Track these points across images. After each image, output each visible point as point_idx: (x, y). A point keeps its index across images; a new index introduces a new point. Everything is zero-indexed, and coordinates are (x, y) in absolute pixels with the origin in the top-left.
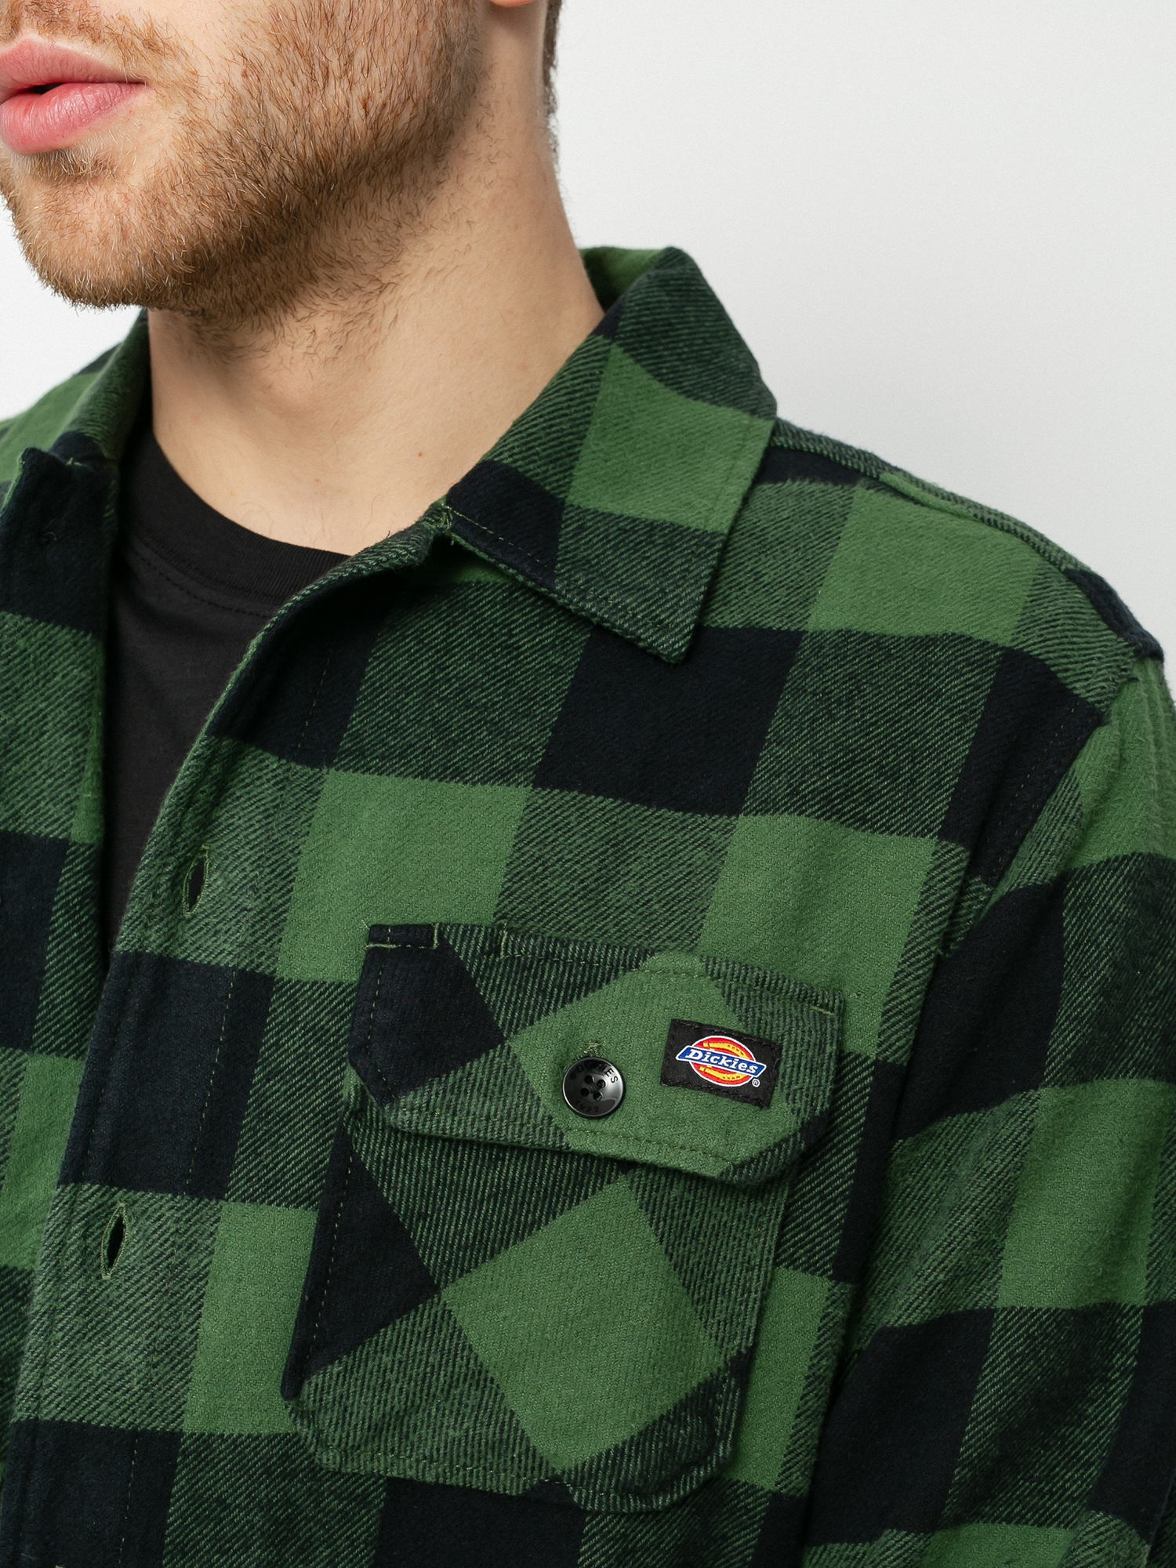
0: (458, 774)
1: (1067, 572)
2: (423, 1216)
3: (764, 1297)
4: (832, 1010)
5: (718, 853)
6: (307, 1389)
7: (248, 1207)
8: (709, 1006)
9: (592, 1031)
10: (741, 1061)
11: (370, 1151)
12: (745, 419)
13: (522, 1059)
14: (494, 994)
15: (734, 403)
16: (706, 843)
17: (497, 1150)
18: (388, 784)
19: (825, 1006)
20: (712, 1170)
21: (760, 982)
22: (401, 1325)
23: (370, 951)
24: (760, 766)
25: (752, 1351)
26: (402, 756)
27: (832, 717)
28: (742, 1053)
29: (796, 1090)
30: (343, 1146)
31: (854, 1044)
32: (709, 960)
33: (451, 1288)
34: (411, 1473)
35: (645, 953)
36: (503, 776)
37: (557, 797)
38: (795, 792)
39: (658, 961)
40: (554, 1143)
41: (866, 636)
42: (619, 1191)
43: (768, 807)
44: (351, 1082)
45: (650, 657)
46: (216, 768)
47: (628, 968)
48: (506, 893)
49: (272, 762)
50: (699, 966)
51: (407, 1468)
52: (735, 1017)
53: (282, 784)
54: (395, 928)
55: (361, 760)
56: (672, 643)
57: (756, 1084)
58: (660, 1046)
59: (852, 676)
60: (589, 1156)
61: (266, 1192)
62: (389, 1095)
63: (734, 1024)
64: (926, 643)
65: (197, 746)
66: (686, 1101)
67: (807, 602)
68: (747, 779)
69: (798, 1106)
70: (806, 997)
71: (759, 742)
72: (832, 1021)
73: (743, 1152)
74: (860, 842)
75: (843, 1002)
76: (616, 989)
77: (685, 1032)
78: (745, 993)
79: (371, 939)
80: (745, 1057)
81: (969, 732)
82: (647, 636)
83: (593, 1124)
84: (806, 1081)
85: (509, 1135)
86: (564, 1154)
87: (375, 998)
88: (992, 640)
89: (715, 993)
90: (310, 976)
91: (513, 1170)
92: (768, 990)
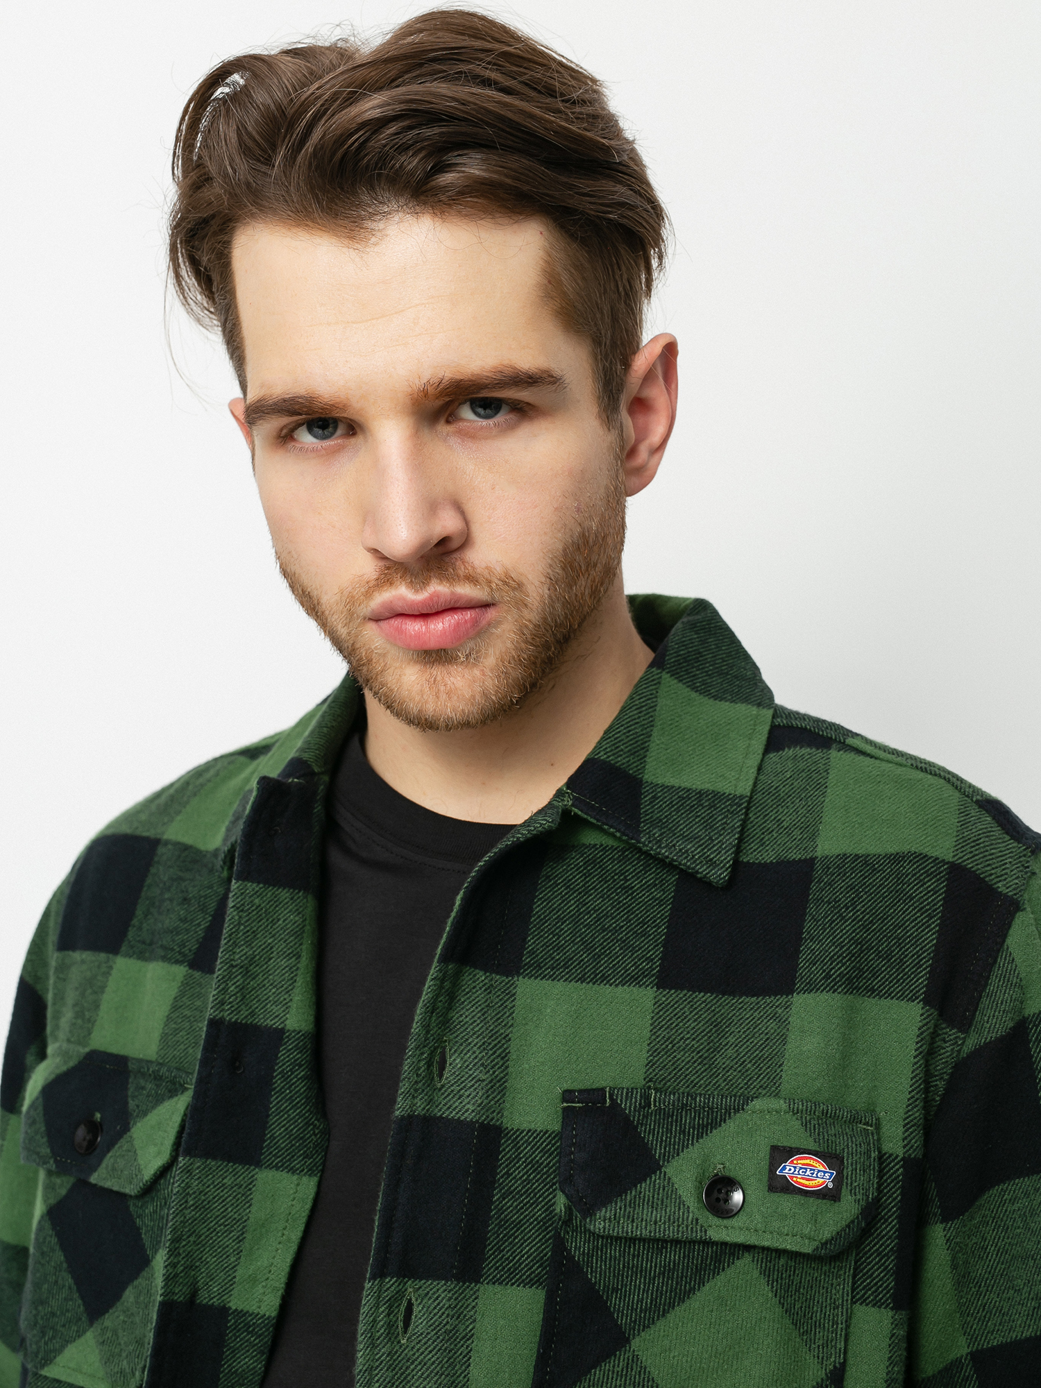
0: (604, 979)
1: (977, 802)
2: (616, 1290)
3: (848, 1327)
4: (871, 1126)
5: (784, 1022)
7: (498, 1288)
8: (794, 1134)
9: (719, 1157)
10: (819, 1171)
11: (577, 1246)
12: (754, 710)
13: (674, 1179)
14: (652, 1134)
15: (746, 700)
16: (774, 1016)
17: (660, 1244)
18: (560, 986)
19: (867, 1124)
20: (807, 1249)
21: (825, 1113)
22: (606, 1366)
23: (564, 1109)
24: (802, 957)
25: (843, 1365)
26: (566, 966)
28: (820, 1165)
29: (855, 1187)
30: (559, 1245)
31: (888, 1147)
32: (790, 1100)
33: (637, 1339)
35: (748, 1099)
36: (636, 981)
37: (674, 995)
38: (828, 976)
39: (757, 1104)
40: (701, 1237)
41: (857, 856)
42: (745, 1263)
43: (811, 988)
44: (561, 1202)
46: (447, 984)
47: (737, 1111)
48: (650, 1064)
49: (481, 976)
50: (782, 1105)
52: (811, 1140)
53: (489, 989)
54: (580, 1091)
55: (538, 970)
56: (720, 874)
57: (831, 1185)
58: (765, 1165)
59: (851, 887)
60: (725, 1244)
61: (509, 1277)
62: (589, 1212)
63: (812, 1146)
64: (897, 858)
65: (433, 971)
66: (786, 1203)
67: (814, 836)
68: (794, 968)
69: (858, 1197)
70: (855, 1119)
71: (799, 940)
72: (873, 1134)
73: (826, 1234)
74: (872, 1006)
75: (878, 1119)
76: (731, 1126)
77: (782, 1154)
78: (816, 1122)
79: (564, 1100)
80: (821, 1168)
81: (935, 924)
82: (703, 870)
83: (725, 1222)
84: (861, 1179)
85: (671, 1233)
86: (708, 1243)
87: (574, 1144)
88: (941, 857)
89: (796, 1124)
90: (525, 1126)
91: (673, 1255)
92: (829, 1117)
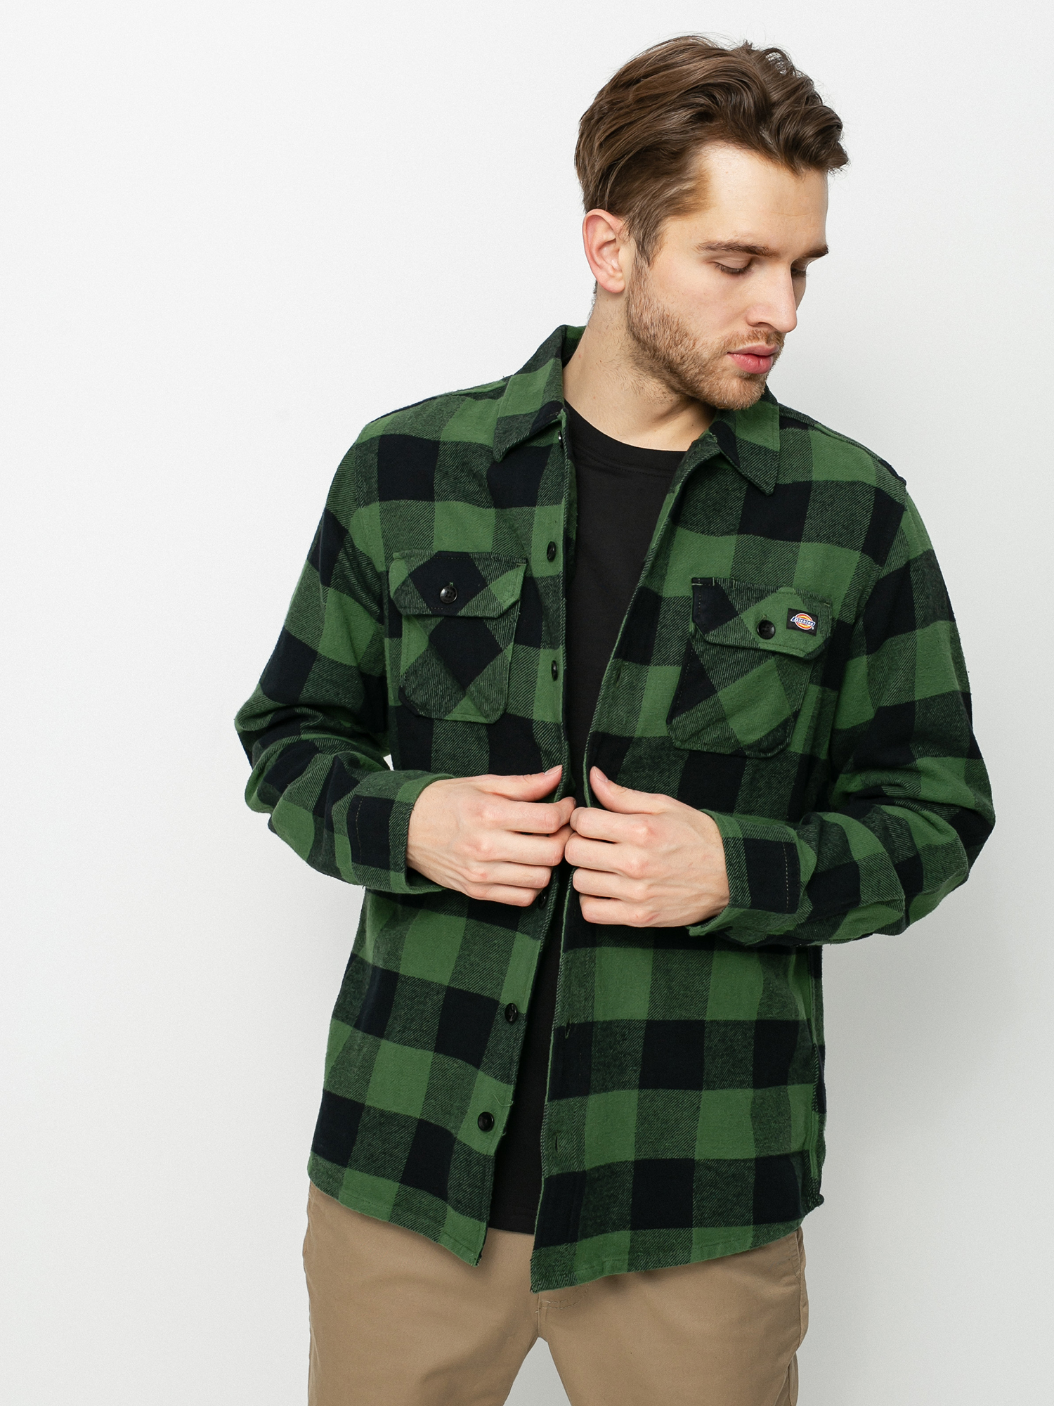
0: (713, 533)
1: (879, 461)
2: (712, 669)
3: (805, 694)
4: (829, 605)
5: (796, 554)
6: (674, 721)
7: (658, 667)
8: (797, 603)
9: (764, 612)
10: (809, 622)
11: (698, 647)
12: (771, 406)
13: (744, 620)
14: (735, 601)
16: (792, 551)
17: (735, 648)
19: (827, 603)
20: (802, 655)
21: (811, 596)
22: (705, 702)
23: (693, 586)
24: (806, 526)
25: (800, 710)
26: (697, 525)
27: (827, 510)
28: (809, 619)
29: (823, 630)
30: (689, 646)
31: (836, 615)
32: (797, 589)
33: (721, 691)
34: (700, 749)
35: (777, 588)
36: (728, 533)
37: (745, 537)
38: (818, 536)
39: (782, 590)
40: (755, 646)
41: (833, 482)
42: (771, 662)
43: (809, 540)
44: (692, 627)
45: (762, 493)
47: (772, 592)
48: (733, 568)
50: (793, 590)
51: (699, 747)
52: (805, 607)
54: (701, 578)
55: (686, 524)
56: (769, 489)
57: (813, 628)
58: (785, 617)
59: (831, 496)
60: (765, 651)
61: (664, 662)
62: (706, 631)
63: (806, 610)
64: (852, 484)
66: (794, 634)
67: (810, 472)
68: (802, 530)
69: (824, 635)
70: (823, 601)
71: (804, 517)
72: (830, 608)
73: (810, 650)
75: (832, 602)
76: (770, 598)
77: (793, 612)
78: (808, 600)
79: (693, 582)
81: (869, 515)
82: (764, 486)
83: (767, 641)
84: (826, 627)
85: (743, 644)
86: (756, 650)
87: (700, 601)
88: (872, 484)
89: (799, 599)
90: (673, 595)
91: (740, 655)
92: (813, 598)
